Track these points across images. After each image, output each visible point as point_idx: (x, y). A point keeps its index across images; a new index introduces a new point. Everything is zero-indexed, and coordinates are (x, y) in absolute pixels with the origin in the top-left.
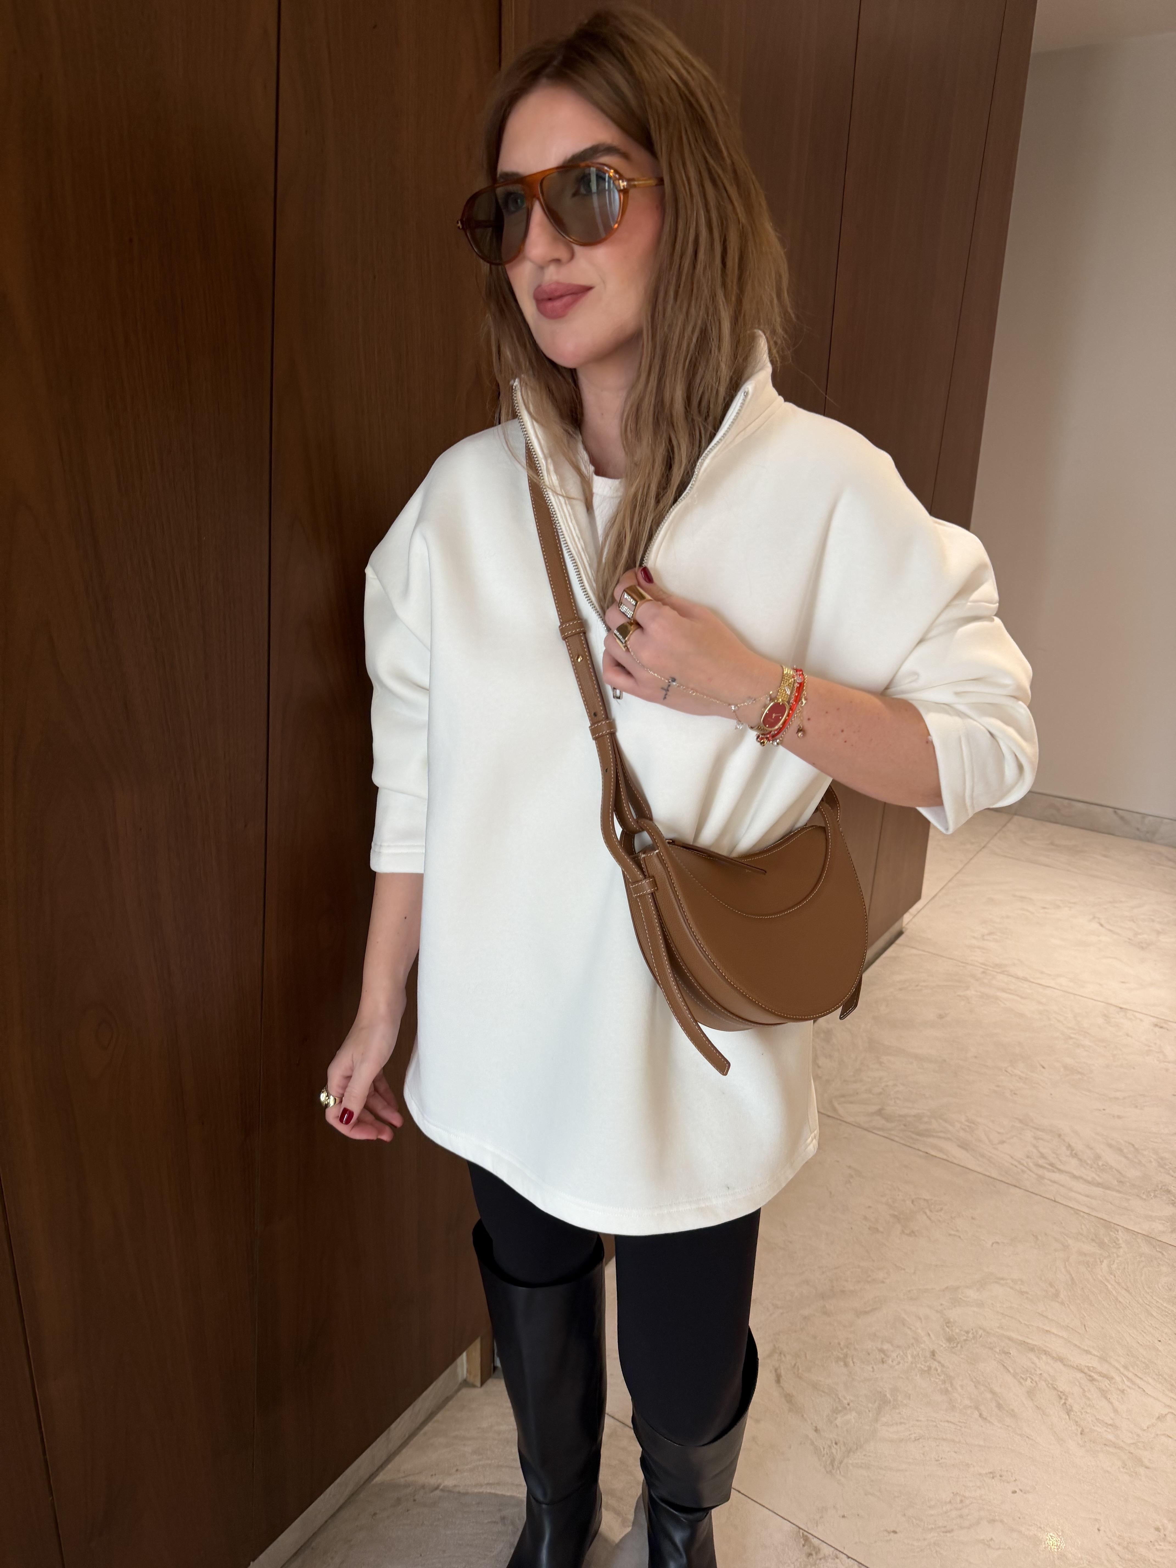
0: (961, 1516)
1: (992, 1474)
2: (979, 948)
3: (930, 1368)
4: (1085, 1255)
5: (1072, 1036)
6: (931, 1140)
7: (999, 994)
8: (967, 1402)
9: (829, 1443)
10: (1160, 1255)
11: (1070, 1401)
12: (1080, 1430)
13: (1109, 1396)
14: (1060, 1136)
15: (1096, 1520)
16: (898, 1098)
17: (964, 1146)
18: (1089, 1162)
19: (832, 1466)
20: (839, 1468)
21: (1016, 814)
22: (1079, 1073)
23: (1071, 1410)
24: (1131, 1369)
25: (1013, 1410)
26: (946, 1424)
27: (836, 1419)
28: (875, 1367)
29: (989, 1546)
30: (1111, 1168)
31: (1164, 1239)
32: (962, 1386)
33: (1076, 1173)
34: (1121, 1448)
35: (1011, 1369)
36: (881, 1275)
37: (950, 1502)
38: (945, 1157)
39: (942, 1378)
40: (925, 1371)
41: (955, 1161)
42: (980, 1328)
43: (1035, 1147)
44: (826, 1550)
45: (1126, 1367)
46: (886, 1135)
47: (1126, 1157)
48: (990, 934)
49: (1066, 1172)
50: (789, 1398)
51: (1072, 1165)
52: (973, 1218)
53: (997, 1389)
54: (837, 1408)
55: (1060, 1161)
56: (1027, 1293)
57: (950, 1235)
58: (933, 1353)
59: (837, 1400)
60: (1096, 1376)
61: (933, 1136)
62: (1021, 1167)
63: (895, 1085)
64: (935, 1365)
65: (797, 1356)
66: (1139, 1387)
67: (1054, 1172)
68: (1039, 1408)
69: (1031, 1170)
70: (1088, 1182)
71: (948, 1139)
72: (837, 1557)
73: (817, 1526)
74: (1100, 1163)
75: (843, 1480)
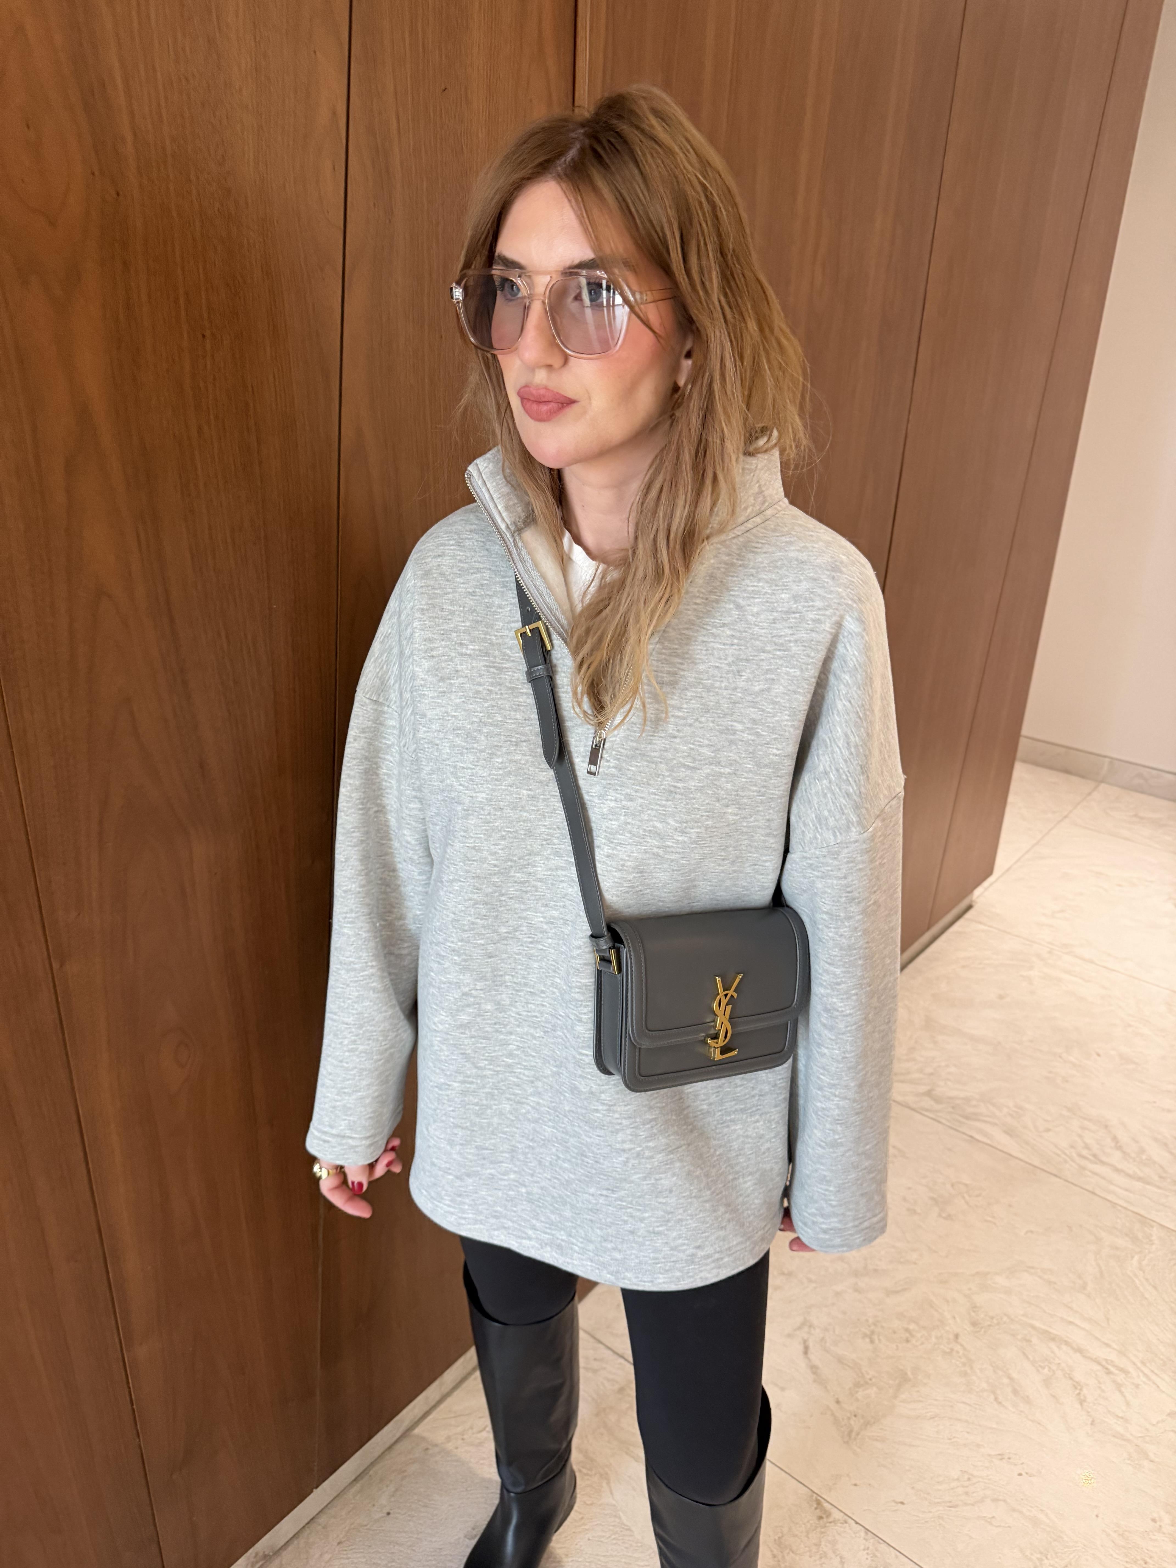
0: (967, 1493)
1: (1001, 1457)
2: (1048, 925)
3: (952, 1350)
4: (1117, 1248)
5: (1132, 1023)
6: (976, 1123)
7: (1063, 976)
9: (848, 1415)
11: (1085, 1391)
12: (1091, 1420)
13: (1123, 1389)
14: (1106, 1127)
15: (1096, 1507)
16: (949, 1080)
17: (1010, 1132)
18: (1133, 1155)
19: (849, 1436)
20: (855, 1439)
21: (1102, 782)
22: (1134, 1063)
23: (1085, 1401)
24: (1148, 1365)
25: (1028, 1397)
26: (962, 1405)
27: (857, 1392)
28: (899, 1345)
29: (990, 1523)
30: (1154, 1163)
32: (981, 1370)
33: (1118, 1166)
34: (1128, 1440)
35: (1030, 1357)
36: (914, 1256)
37: (958, 1479)
38: (989, 1142)
39: (963, 1360)
40: (947, 1353)
41: (999, 1147)
42: (1005, 1315)
43: (1080, 1136)
44: (836, 1515)
45: (1143, 1363)
46: (934, 1116)
48: (1062, 911)
49: (1109, 1164)
50: (814, 1369)
51: (1115, 1158)
52: (1010, 1206)
53: (1015, 1375)
54: (859, 1383)
55: (1104, 1152)
56: (1055, 1283)
57: (986, 1221)
58: (957, 1336)
59: (860, 1374)
60: (1112, 1369)
61: (980, 1120)
62: (1063, 1156)
63: (948, 1066)
64: (958, 1348)
65: (826, 1330)
66: (1154, 1383)
67: (1096, 1163)
68: (1054, 1396)
69: (1073, 1161)
70: (1129, 1176)
71: (995, 1124)
72: (846, 1522)
73: (830, 1490)
74: (1144, 1157)
75: (859, 1450)
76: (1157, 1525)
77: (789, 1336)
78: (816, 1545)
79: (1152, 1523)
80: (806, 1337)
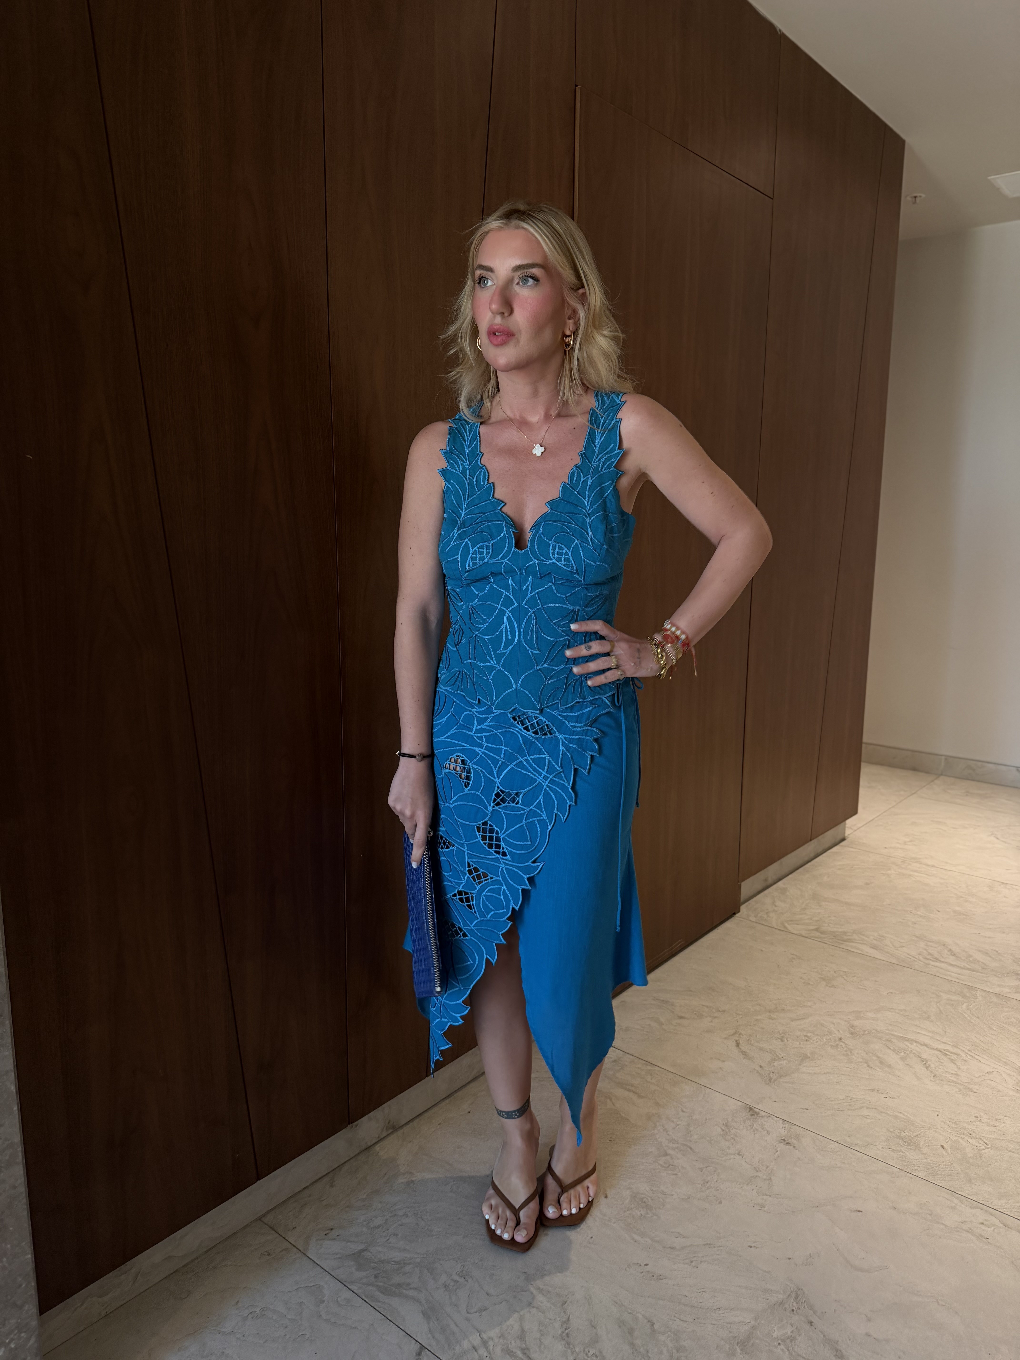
0: (850, 1105)
1: (872, 1090)
2: (901, 849)
3: (837, 1045)
4: (952, 1000)
5: (963, 896)
6: (851, 944)
7: (912, 873)
8: (861, 1060)
9: (768, 1072)
10: (1005, 1003)
11: (929, 1063)
12: (933, 1075)
13: (955, 1062)
14: (944, 945)
15: (937, 1111)
16: (830, 923)
17: (874, 947)
18: (963, 958)
19: (770, 1081)
20: (774, 1083)
21: (942, 775)
22: (964, 915)
23: (929, 1066)
24: (973, 1051)
25: (890, 1065)
26: (845, 1069)
27: (774, 1063)
28: (801, 1043)
29: (866, 1118)
30: (979, 961)
31: (1009, 996)
32: (858, 1054)
33: (952, 963)
34: (958, 1083)
35: (892, 1048)
36: (809, 1004)
37: (843, 1099)
38: (860, 952)
39: (845, 1049)
40: (834, 1046)
41: (868, 954)
42: (874, 1029)
43: (926, 950)
44: (762, 1113)
45: (969, 1051)
46: (820, 940)
47: (990, 957)
48: (911, 841)
49: (946, 962)
50: (744, 1053)
51: (951, 959)
52: (876, 981)
53: (881, 1056)
54: (774, 1059)
55: (943, 957)
56: (908, 1016)
57: (859, 988)
58: (841, 1039)
59: (775, 1055)
60: (948, 1053)
61: (853, 942)
62: (914, 959)
63: (830, 917)
64: (842, 1044)
65: (751, 1036)
66: (977, 1059)
67: (937, 962)
68: (908, 1065)
69: (920, 960)
70: (961, 968)
71: (865, 944)
72: (770, 1117)
73: (758, 1104)
74: (971, 959)
75: (776, 1087)
76: (979, 1119)
77: (725, 1038)
78: (751, 1126)
79: (975, 1119)
80: (737, 1039)
